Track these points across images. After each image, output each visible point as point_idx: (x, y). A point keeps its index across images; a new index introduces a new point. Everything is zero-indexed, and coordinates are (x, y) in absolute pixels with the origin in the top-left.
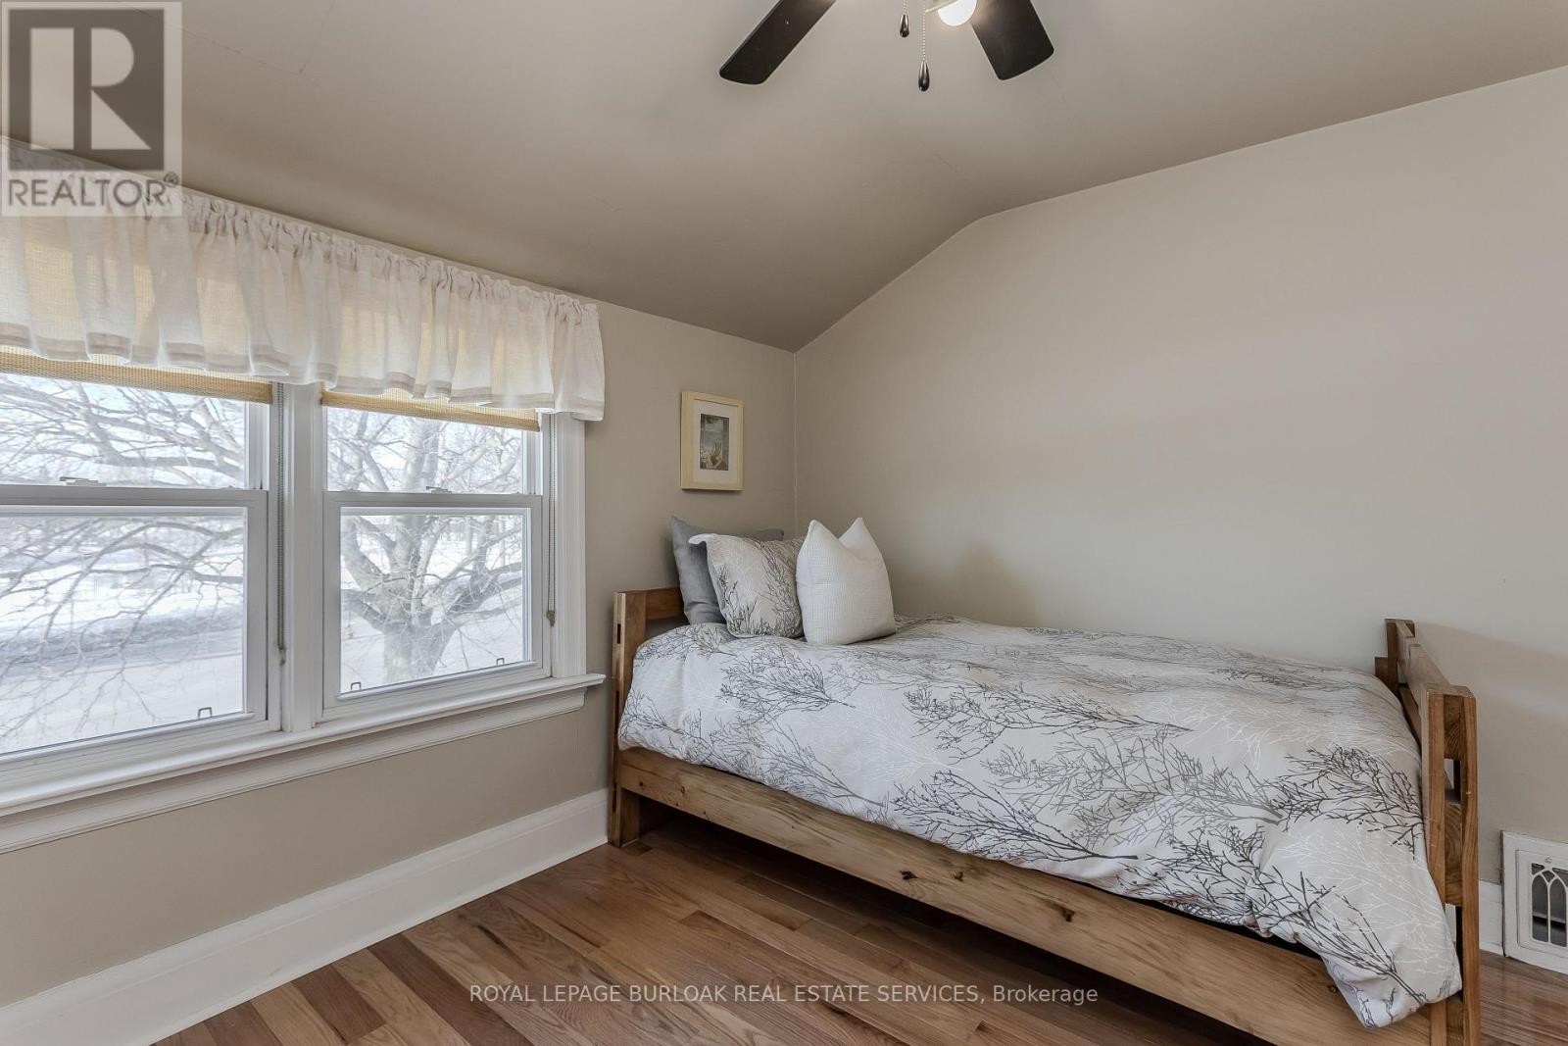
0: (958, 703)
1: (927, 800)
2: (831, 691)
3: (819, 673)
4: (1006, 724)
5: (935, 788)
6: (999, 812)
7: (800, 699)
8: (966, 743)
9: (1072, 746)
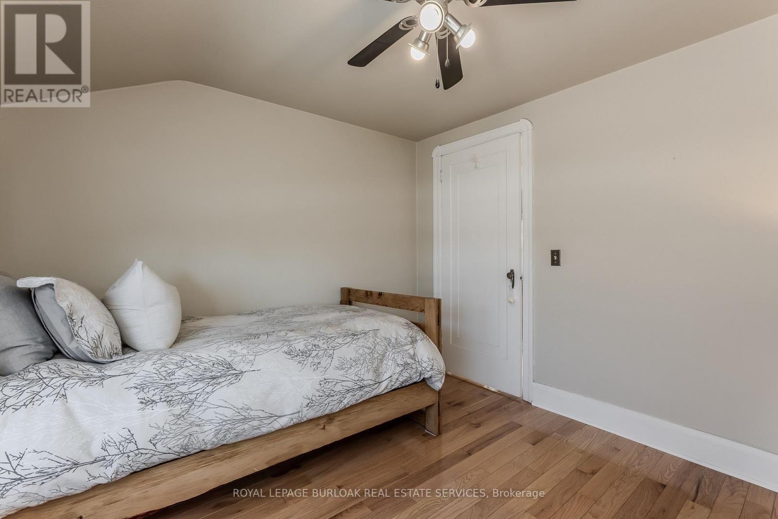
0: (310, 347)
1: (322, 396)
2: (240, 367)
3: (223, 360)
4: (333, 348)
5: (322, 389)
6: (350, 384)
7: (220, 380)
8: (323, 364)
9: (358, 348)
